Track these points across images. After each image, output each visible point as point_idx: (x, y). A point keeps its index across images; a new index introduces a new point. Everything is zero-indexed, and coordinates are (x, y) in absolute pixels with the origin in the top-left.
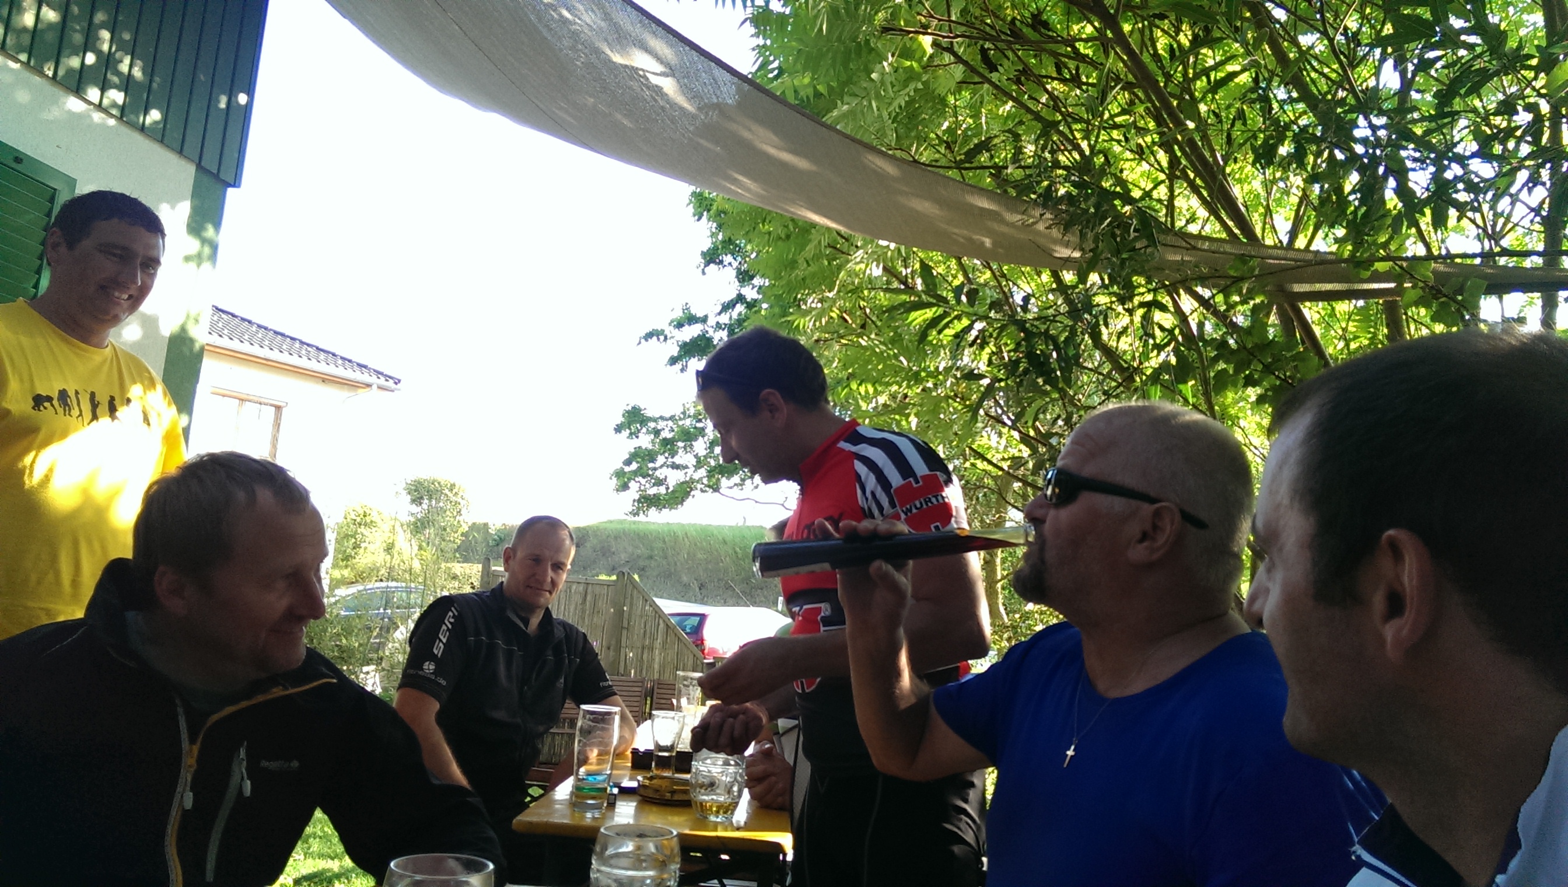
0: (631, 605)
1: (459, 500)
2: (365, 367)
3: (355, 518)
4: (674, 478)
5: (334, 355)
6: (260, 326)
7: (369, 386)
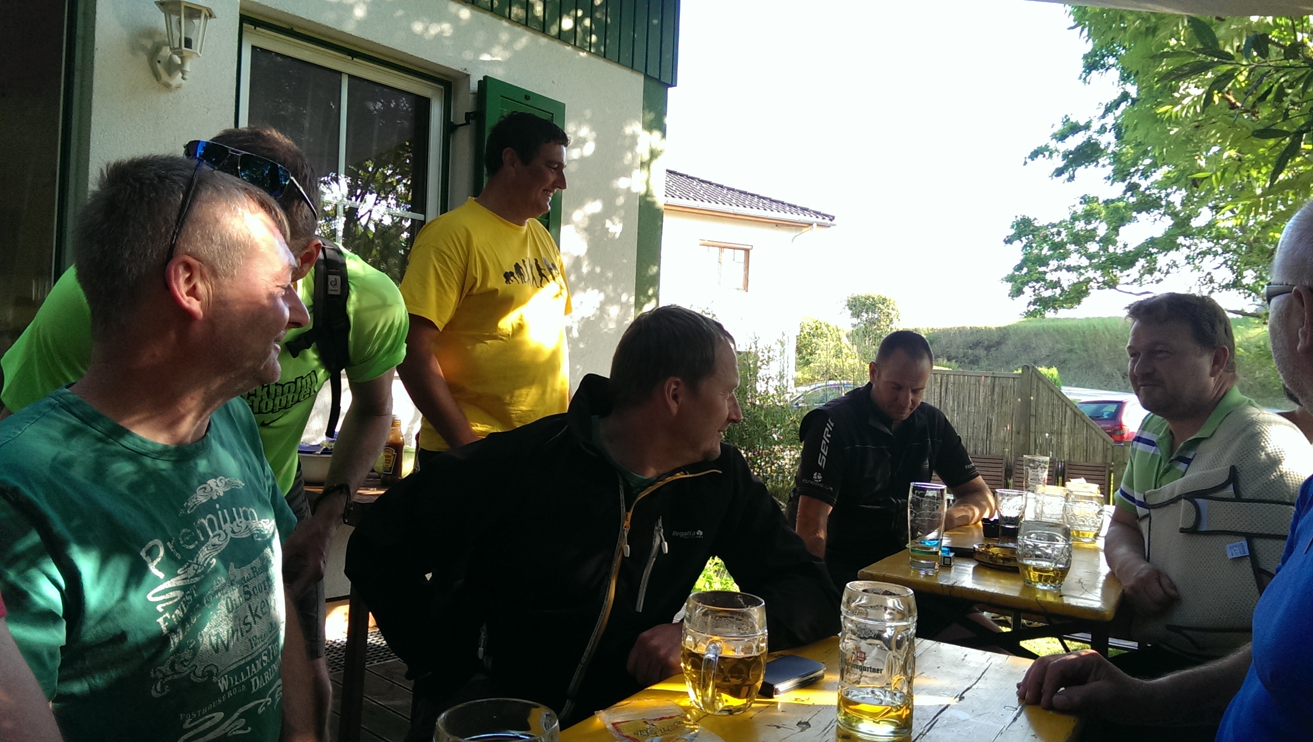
0: (1038, 395)
1: (890, 311)
2: (807, 210)
3: (809, 331)
4: (1068, 279)
5: (783, 203)
6: (729, 189)
7: (811, 225)
